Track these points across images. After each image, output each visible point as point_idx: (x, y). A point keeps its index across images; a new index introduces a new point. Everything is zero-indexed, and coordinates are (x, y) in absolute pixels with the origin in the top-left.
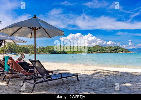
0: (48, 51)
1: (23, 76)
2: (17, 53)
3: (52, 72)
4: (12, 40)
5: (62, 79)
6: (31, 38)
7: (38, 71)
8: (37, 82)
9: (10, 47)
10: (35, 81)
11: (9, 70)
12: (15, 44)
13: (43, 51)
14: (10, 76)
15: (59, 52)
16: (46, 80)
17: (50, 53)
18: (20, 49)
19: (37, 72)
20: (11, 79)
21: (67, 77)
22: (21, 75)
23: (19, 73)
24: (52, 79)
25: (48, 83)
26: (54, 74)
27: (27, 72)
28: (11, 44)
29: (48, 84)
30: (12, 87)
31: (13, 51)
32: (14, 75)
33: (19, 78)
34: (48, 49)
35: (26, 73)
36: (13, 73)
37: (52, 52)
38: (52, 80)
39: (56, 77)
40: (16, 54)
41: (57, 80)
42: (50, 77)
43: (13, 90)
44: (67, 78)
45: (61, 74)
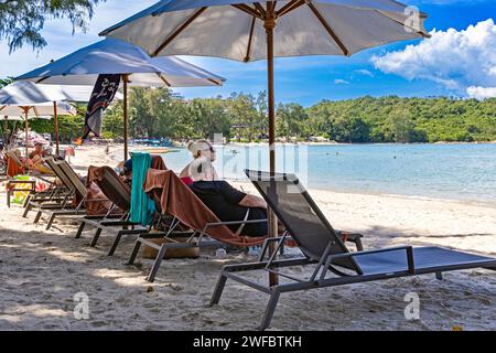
0: (321, 129)
1: (212, 248)
2: (174, 138)
3: (356, 238)
4: (158, 73)
5: (409, 278)
6: (247, 59)
7: (288, 228)
8: (282, 281)
9: (142, 111)
10: (273, 280)
11: (152, 218)
12: (164, 97)
13: (296, 130)
14: (160, 248)
15: (382, 135)
16: (330, 275)
17: (332, 137)
18: (186, 120)
19: (280, 233)
20: (164, 263)
21: (438, 271)
22: (203, 247)
23: (198, 235)
24: (360, 272)
25: (339, 293)
26: (366, 248)
27: (234, 232)
28: (147, 96)
29: (336, 297)
30: (173, 298)
31: (156, 130)
32: (176, 243)
33: (195, 261)
34: (322, 119)
35: (231, 237)
36: (170, 236)
37: (346, 133)
38: (361, 278)
39: (378, 266)
40: (171, 145)
41: (385, 282)
42: (349, 262)
43: (180, 311)
44: (439, 277)
45: (409, 249)
